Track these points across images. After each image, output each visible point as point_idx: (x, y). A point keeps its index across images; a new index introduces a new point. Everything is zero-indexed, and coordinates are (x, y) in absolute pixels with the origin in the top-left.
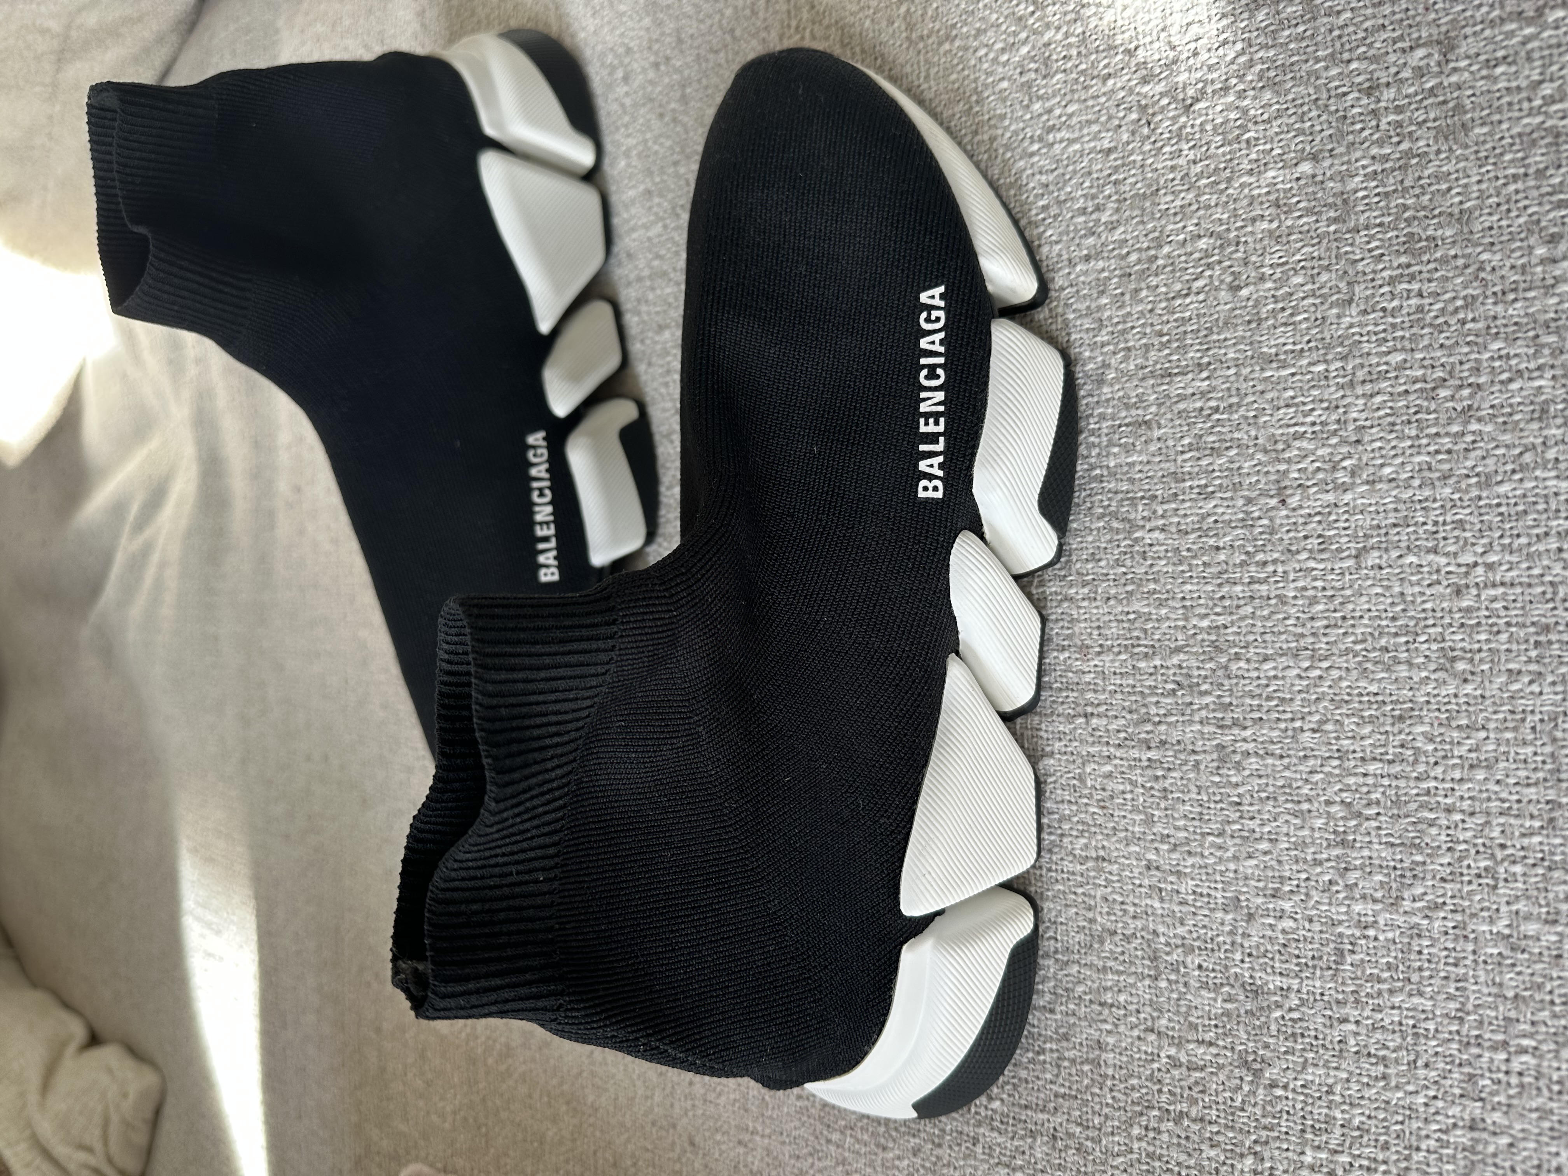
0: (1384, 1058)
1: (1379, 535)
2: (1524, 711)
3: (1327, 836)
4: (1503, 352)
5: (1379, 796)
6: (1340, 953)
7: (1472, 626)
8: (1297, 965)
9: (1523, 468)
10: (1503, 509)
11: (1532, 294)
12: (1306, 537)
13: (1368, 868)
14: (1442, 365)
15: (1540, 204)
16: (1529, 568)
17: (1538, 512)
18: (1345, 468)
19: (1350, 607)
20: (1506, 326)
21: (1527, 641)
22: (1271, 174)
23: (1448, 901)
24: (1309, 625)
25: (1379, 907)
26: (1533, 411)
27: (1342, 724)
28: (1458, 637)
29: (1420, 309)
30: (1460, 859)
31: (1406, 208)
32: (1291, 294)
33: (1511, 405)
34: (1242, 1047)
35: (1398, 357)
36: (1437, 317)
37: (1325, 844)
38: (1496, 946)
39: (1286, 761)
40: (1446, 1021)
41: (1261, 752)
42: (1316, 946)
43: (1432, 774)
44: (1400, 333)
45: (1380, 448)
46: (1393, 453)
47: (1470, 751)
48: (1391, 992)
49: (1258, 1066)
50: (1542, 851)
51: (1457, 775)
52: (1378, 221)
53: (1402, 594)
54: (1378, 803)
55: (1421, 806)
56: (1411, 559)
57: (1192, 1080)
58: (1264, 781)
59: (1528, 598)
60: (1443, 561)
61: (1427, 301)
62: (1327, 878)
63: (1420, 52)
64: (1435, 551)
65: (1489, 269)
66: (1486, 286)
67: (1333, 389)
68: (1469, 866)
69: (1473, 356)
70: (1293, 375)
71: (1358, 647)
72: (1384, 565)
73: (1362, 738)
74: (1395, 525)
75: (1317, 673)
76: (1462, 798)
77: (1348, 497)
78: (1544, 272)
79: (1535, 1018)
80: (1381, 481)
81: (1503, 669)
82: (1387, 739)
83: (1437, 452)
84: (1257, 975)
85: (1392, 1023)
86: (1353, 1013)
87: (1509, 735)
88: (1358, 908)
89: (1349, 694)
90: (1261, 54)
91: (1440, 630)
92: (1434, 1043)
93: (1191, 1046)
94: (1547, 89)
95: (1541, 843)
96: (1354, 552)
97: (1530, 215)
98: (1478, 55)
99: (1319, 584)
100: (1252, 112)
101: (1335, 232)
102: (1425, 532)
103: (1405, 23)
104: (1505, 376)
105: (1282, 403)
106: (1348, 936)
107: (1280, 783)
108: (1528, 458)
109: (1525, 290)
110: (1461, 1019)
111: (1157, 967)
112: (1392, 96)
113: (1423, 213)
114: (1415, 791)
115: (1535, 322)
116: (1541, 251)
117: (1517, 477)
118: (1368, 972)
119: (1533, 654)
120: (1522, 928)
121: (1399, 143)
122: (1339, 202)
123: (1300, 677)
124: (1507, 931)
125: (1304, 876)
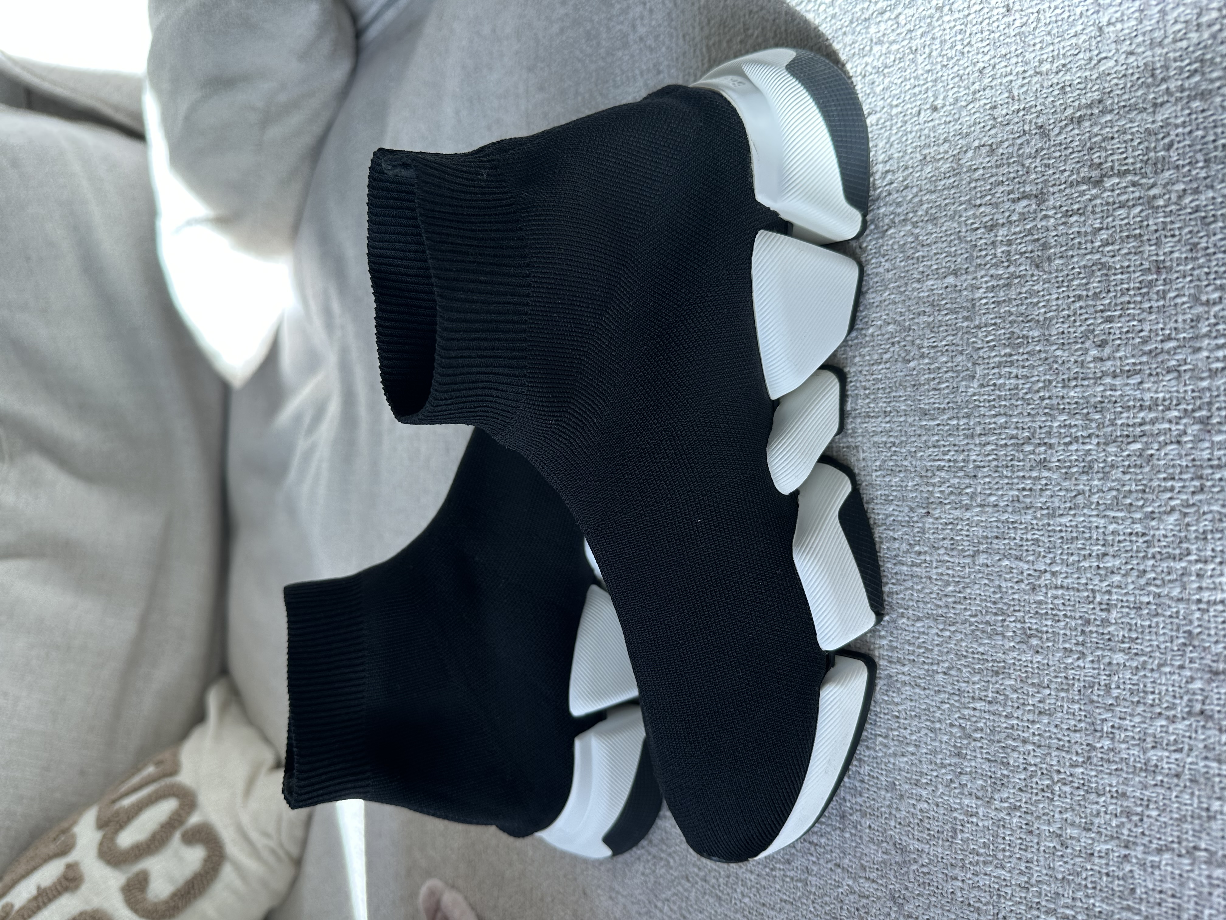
0: (978, 908)
1: (987, 543)
2: (1074, 678)
3: (950, 748)
4: (1067, 423)
5: (982, 725)
6: (955, 831)
7: (1042, 614)
8: (929, 835)
9: (1076, 507)
10: (1063, 534)
11: (1086, 383)
12: (944, 539)
13: (974, 774)
14: (1029, 428)
15: (1095, 318)
16: (1079, 578)
17: (1086, 539)
18: (967, 493)
19: (969, 591)
20: (1069, 403)
21: (1076, 629)
22: (931, 282)
23: (1023, 805)
24: (944, 600)
25: (979, 802)
26: (1084, 466)
27: (961, 672)
28: (1034, 621)
29: (1016, 388)
30: (1031, 777)
31: (1011, 313)
32: (939, 368)
33: (1070, 461)
34: (892, 887)
35: (1002, 420)
36: (1026, 393)
37: (948, 753)
38: (1051, 841)
39: (928, 692)
40: (1018, 889)
41: (913, 683)
42: (941, 824)
43: (1015, 715)
44: (1003, 403)
45: (989, 482)
46: (996, 487)
47: (1040, 702)
48: (985, 863)
49: (901, 901)
50: (1083, 779)
51: (1031, 717)
52: (993, 322)
53: (1000, 586)
54: (982, 730)
55: (1008, 736)
56: (1005, 562)
57: (861, 904)
58: (913, 704)
59: (1077, 599)
60: (1026, 566)
61: (1021, 381)
62: (949, 777)
63: (1024, 203)
64: (1019, 558)
65: (1060, 362)
66: (1058, 374)
67: (962, 438)
68: (1037, 783)
69: (1048, 424)
70: (938, 425)
71: (973, 620)
72: (989, 564)
73: (974, 683)
74: (997, 537)
75: (947, 634)
76: (1034, 734)
77: (968, 515)
78: (1095, 367)
79: (1075, 896)
80: (988, 506)
81: (1061, 647)
82: (989, 686)
83: (1024, 489)
84: (904, 838)
85: (984, 885)
86: (961, 875)
87: (1063, 694)
88: (966, 802)
89: (967, 651)
90: (927, 197)
91: (1022, 614)
92: (1010, 903)
93: (862, 881)
94: (1104, 235)
95: (1083, 773)
96: (971, 553)
97: (1088, 325)
98: (1061, 206)
99: (950, 572)
100: (921, 238)
101: (967, 327)
102: (1016, 544)
103: (1017, 180)
104: (1068, 440)
105: (930, 444)
106: (960, 820)
107: (924, 707)
108: (1080, 500)
109: (1083, 379)
110: (1027, 888)
111: (844, 824)
112: (1005, 233)
113: (1021, 319)
114: (1005, 725)
115: (1087, 403)
116: (1094, 352)
117: (1072, 512)
118: (972, 847)
119: (1081, 639)
120: (1069, 831)
121: (1008, 266)
122: (969, 305)
123: (938, 635)
124: (1059, 832)
125: (935, 774)
